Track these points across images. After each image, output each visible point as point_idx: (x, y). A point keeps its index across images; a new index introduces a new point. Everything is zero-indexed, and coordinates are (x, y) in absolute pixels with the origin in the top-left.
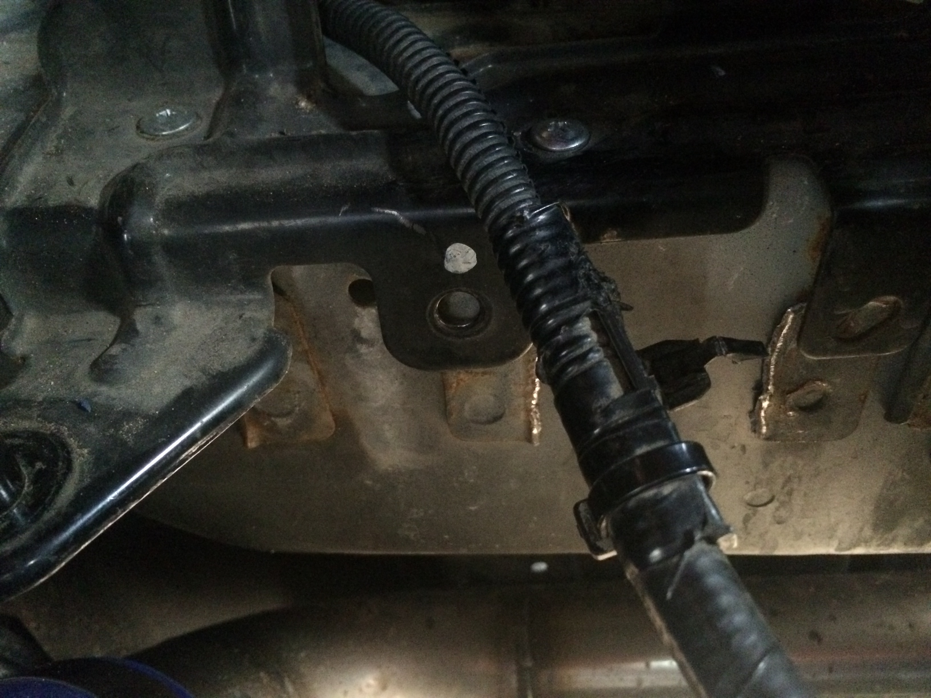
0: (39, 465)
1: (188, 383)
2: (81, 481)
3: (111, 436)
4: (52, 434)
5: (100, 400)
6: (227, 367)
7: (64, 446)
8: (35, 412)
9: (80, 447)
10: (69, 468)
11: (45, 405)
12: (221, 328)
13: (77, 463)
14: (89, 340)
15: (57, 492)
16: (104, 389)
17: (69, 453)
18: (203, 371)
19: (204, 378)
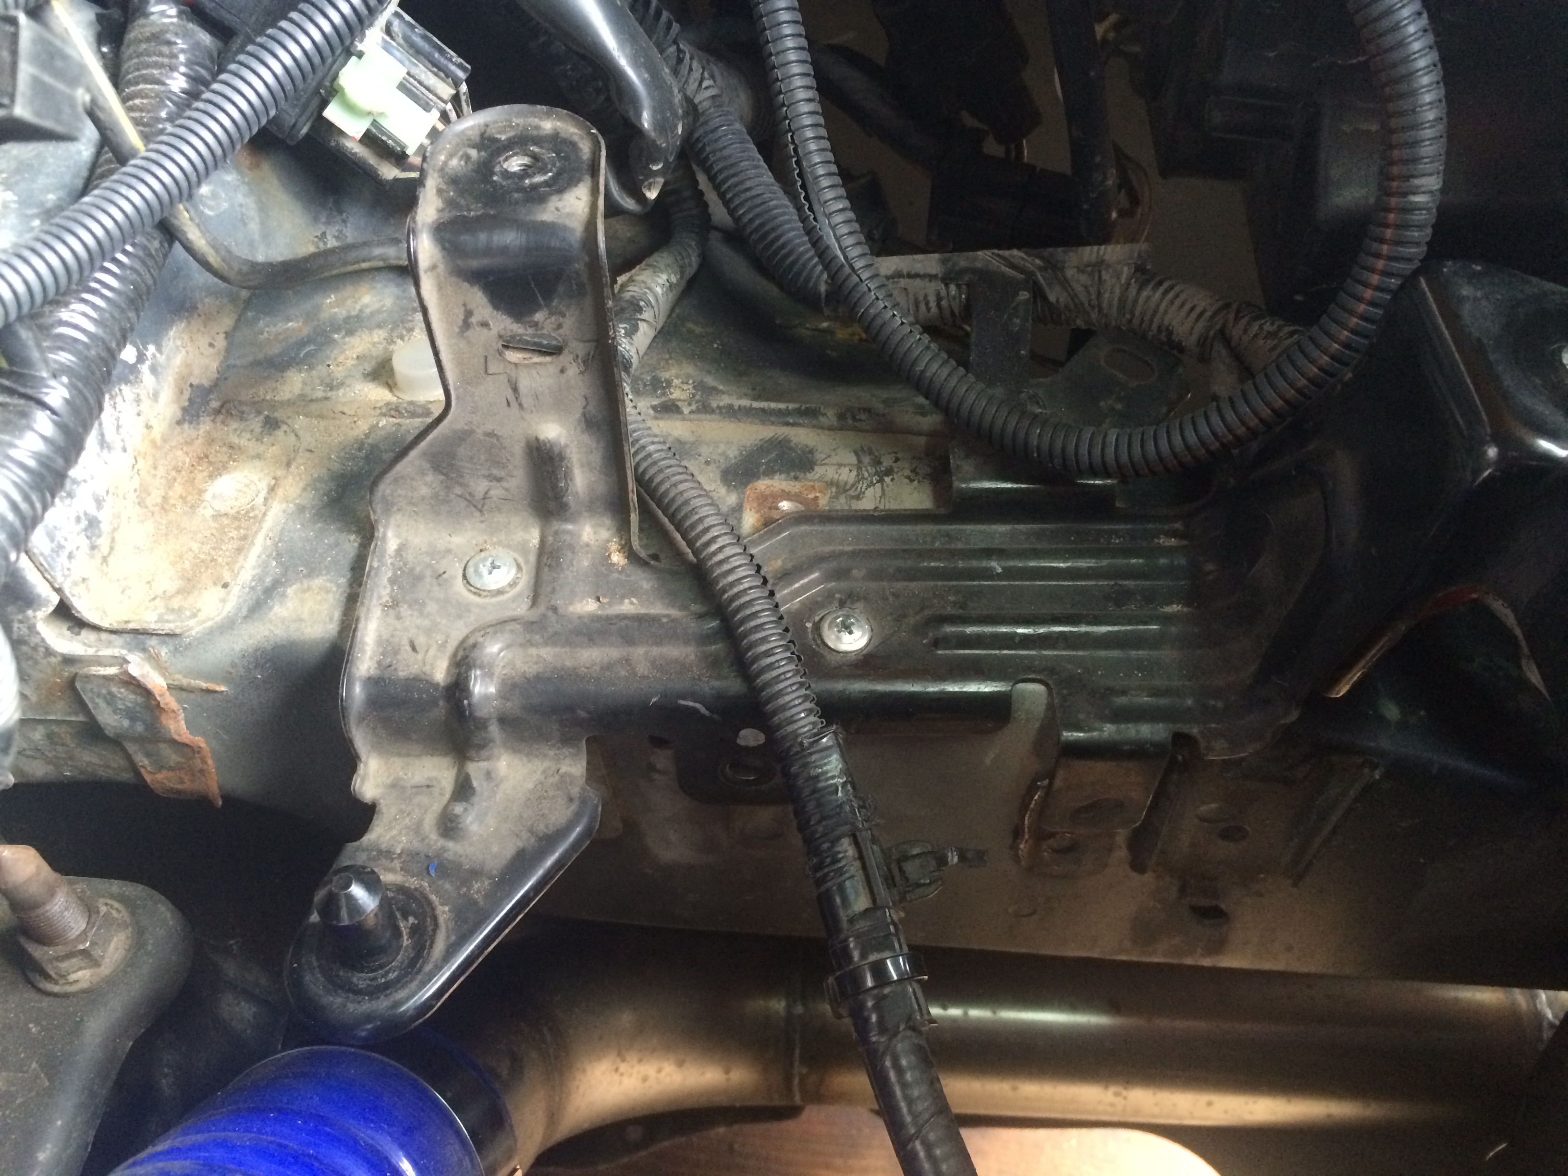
0: (411, 920)
1: (520, 844)
2: (448, 937)
3: (465, 894)
4: (416, 889)
5: (449, 855)
6: (552, 829)
7: (429, 903)
8: (397, 864)
9: (442, 904)
10: (436, 925)
11: (404, 857)
12: (541, 783)
13: (441, 920)
14: (428, 786)
15: (431, 947)
16: (450, 844)
17: (433, 909)
18: (531, 831)
19: (533, 840)
